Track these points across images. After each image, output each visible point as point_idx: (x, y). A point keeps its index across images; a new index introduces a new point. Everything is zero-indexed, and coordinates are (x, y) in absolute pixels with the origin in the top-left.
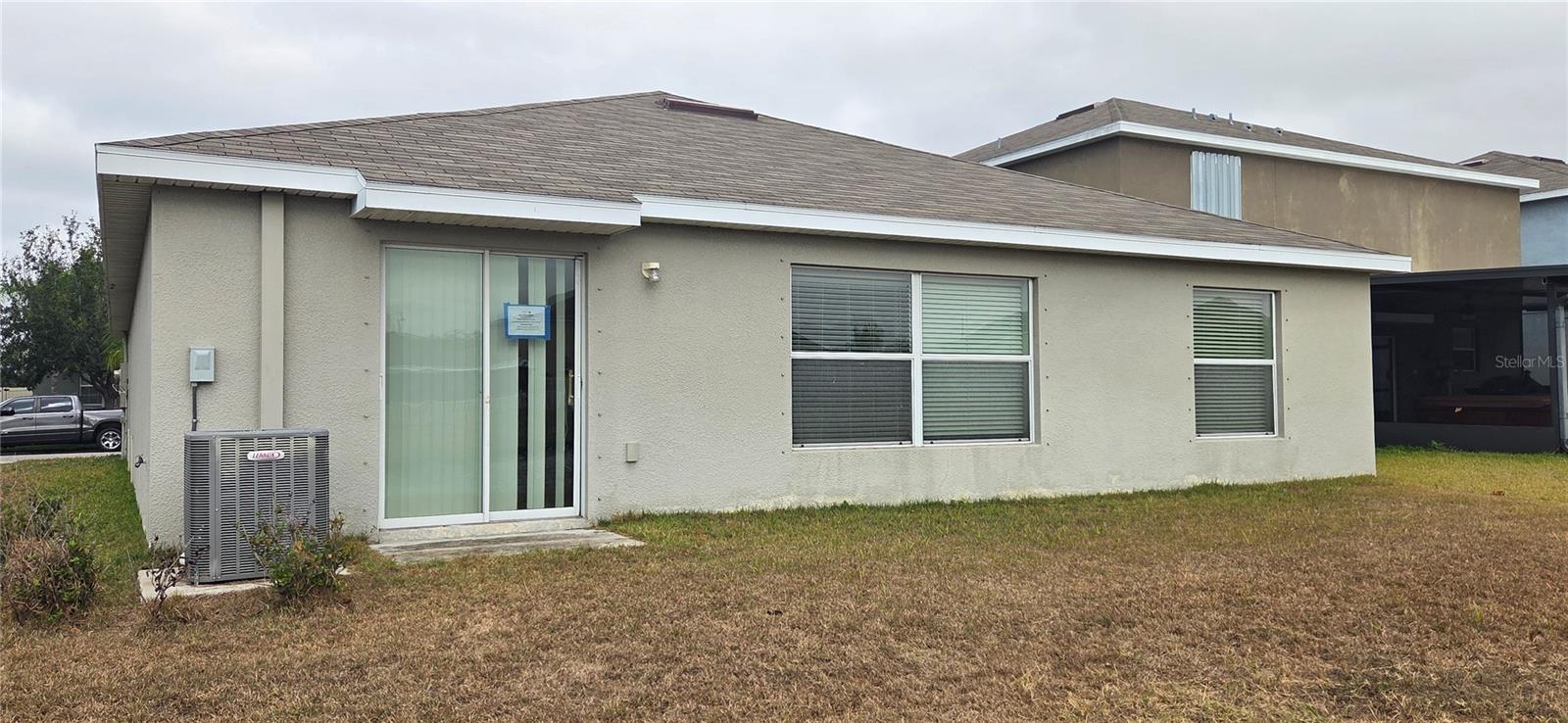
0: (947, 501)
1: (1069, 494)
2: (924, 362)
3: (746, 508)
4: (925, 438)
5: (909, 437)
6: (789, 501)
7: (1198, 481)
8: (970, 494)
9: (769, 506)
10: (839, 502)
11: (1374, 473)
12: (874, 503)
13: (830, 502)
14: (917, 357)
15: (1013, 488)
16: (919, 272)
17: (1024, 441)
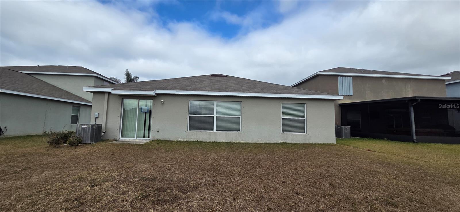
0: (219, 142)
1: (248, 142)
2: (216, 117)
3: (178, 140)
4: (216, 130)
5: (213, 130)
6: (186, 140)
7: (282, 142)
8: (225, 141)
9: (182, 140)
10: (196, 140)
11: (335, 143)
12: (203, 141)
13: (194, 140)
14: (215, 116)
15: (234, 140)
16: (216, 101)
17: (239, 132)
